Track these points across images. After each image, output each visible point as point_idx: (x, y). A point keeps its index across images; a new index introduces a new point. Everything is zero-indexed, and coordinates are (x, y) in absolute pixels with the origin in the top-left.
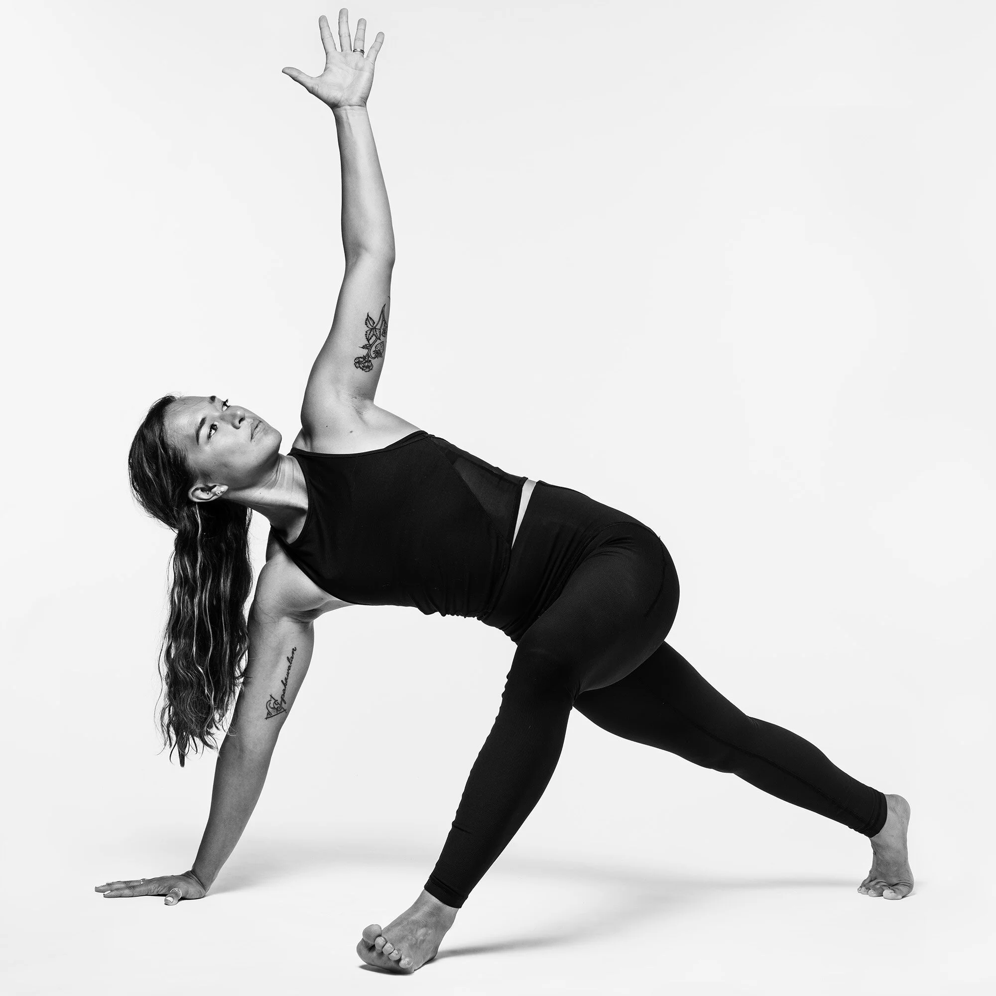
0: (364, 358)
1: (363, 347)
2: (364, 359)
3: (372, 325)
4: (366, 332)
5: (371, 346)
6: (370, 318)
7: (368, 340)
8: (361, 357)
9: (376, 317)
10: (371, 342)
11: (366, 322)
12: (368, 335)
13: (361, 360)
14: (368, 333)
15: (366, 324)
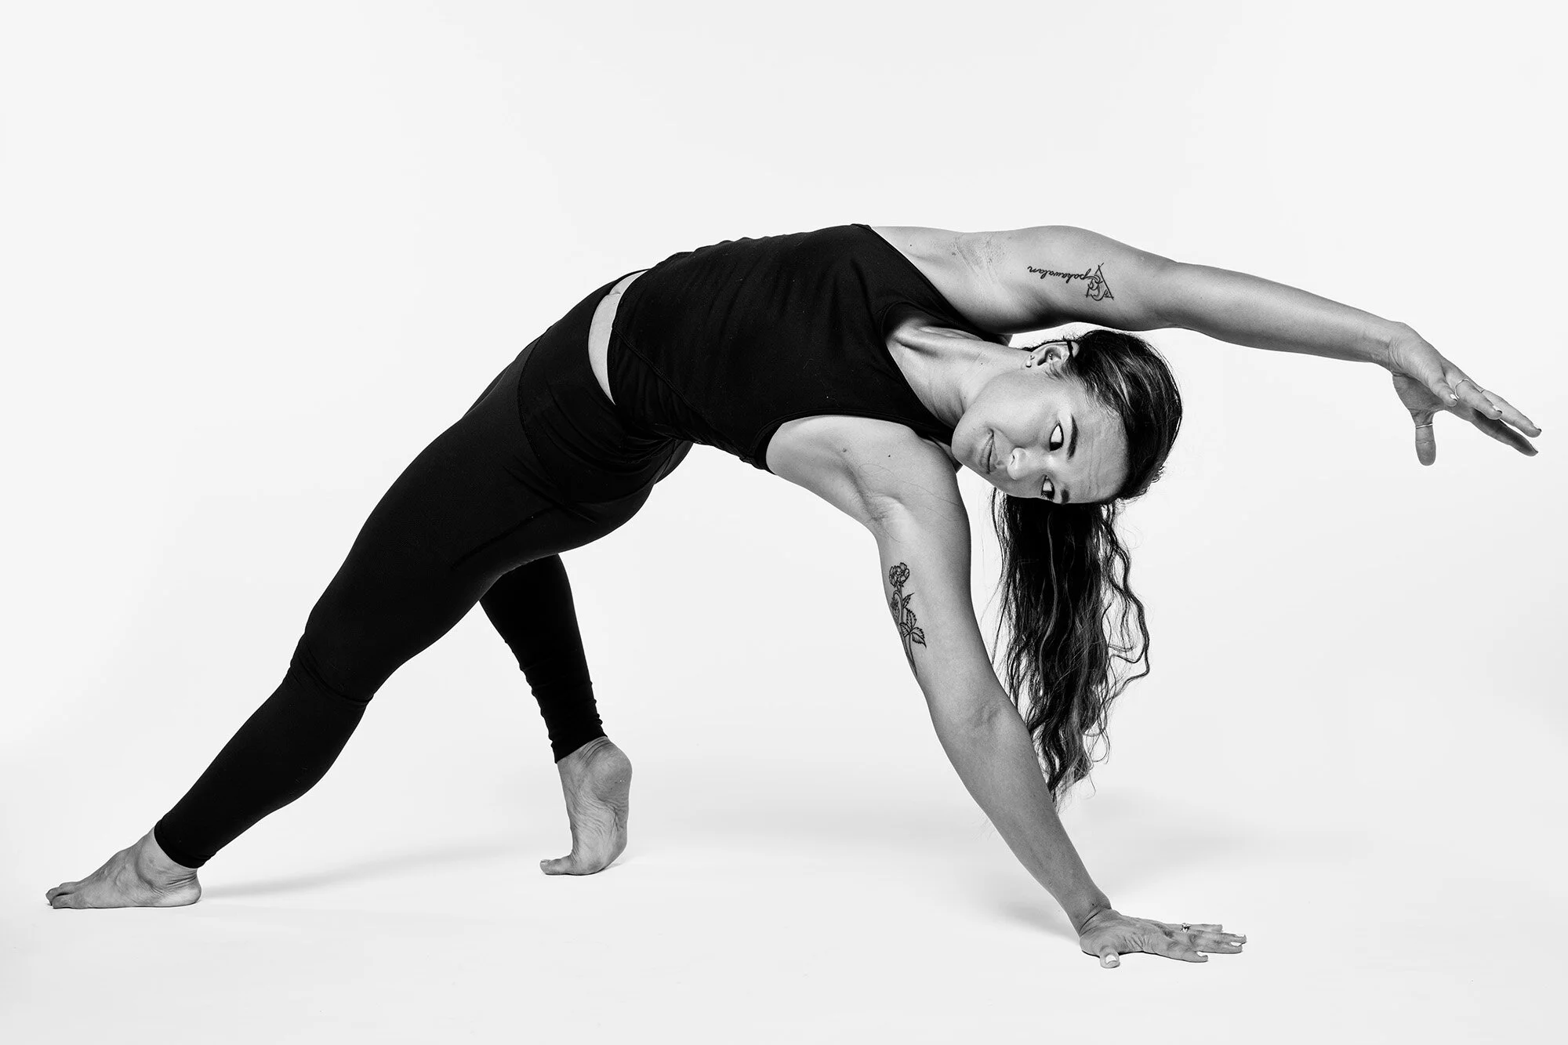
0: (901, 584)
1: (909, 596)
2: (900, 582)
3: (915, 635)
4: (915, 620)
5: (903, 606)
6: (920, 642)
7: (909, 611)
8: (905, 581)
9: (915, 647)
10: (905, 611)
11: (922, 633)
12: (912, 616)
13: (903, 578)
14: (913, 621)
15: (921, 630)
